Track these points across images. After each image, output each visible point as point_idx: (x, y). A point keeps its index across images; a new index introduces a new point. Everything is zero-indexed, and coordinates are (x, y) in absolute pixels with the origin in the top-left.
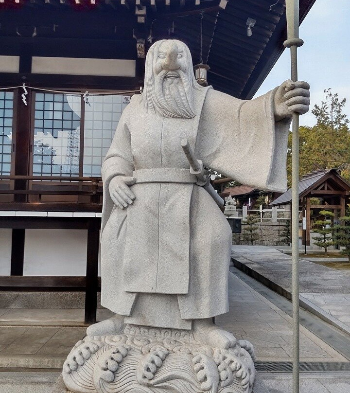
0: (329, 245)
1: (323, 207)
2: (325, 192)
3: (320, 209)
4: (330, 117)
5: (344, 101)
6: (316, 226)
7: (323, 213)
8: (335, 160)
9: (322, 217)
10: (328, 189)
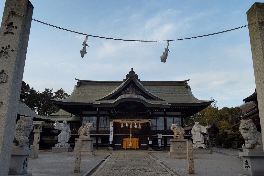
0: (215, 144)
1: (212, 134)
2: (212, 130)
3: (212, 135)
4: (212, 106)
5: (216, 101)
6: (211, 140)
7: (212, 136)
8: (215, 120)
9: (212, 137)
10: (213, 129)
